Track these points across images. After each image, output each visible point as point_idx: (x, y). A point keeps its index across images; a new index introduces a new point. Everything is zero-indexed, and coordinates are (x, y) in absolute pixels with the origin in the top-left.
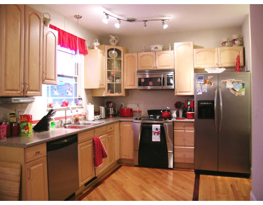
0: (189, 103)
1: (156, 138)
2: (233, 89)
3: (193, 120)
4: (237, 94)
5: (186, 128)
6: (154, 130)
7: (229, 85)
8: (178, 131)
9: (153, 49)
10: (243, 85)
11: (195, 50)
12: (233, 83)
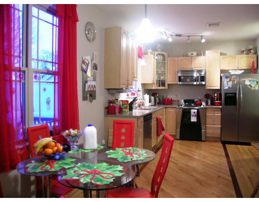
0: (216, 95)
1: (194, 119)
2: (250, 85)
3: (221, 107)
4: (253, 89)
5: (215, 112)
6: (192, 113)
7: (247, 83)
8: (209, 114)
9: (189, 54)
10: (257, 82)
11: (221, 56)
12: (250, 81)
